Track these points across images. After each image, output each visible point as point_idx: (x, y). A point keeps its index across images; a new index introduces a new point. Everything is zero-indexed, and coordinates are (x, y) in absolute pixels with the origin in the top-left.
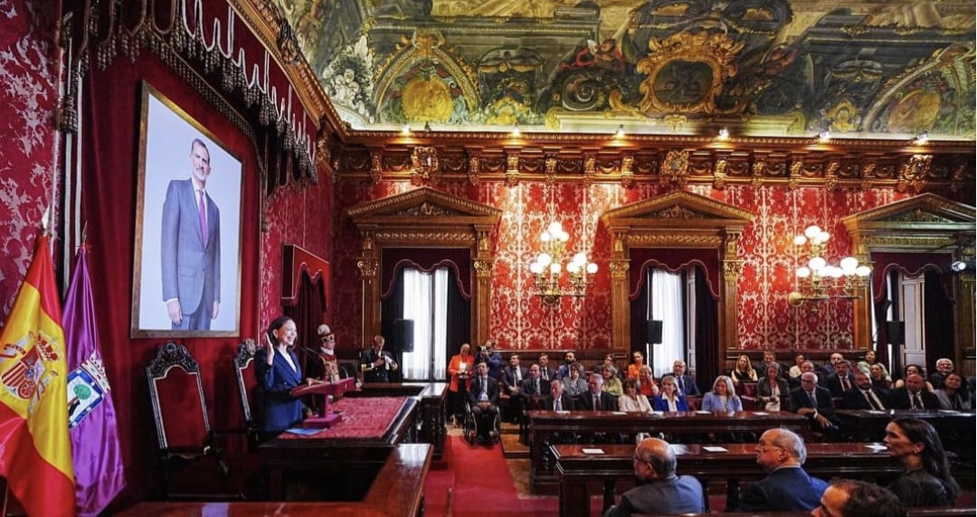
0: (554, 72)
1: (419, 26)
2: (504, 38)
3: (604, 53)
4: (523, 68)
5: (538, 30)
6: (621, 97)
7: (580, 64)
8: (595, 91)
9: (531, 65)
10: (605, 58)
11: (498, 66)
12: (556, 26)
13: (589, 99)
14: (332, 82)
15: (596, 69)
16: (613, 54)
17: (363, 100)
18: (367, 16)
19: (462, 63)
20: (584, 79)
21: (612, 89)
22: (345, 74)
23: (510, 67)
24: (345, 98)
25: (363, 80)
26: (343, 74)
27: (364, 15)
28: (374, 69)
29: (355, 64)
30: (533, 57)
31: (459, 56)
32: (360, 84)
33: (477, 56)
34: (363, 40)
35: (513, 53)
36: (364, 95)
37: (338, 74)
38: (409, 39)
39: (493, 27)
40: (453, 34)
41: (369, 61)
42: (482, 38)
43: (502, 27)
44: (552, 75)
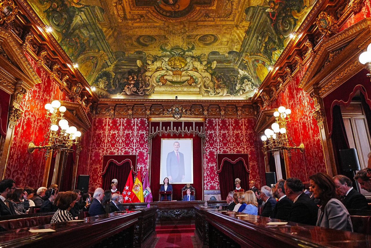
0: (273, 30)
1: (241, 56)
2: (254, 38)
3: (274, 7)
4: (266, 39)
5: (254, 27)
6: (296, 11)
7: (274, 18)
8: (288, 20)
9: (267, 36)
10: (277, 7)
11: (262, 46)
12: (254, 21)
13: (289, 25)
14: (242, 88)
15: (280, 14)
16: (276, 4)
17: (254, 85)
18: (233, 66)
19: (257, 54)
20: (281, 21)
21: (291, 12)
22: (245, 82)
23: (264, 42)
24: (249, 89)
25: (250, 79)
26: (244, 83)
27: (232, 67)
28: (249, 74)
29: (245, 78)
30: (264, 33)
31: (255, 53)
32: (250, 81)
33: (257, 48)
34: (240, 70)
35: (260, 38)
36: (253, 83)
37: (242, 84)
38: (244, 61)
39: (248, 40)
40: (247, 50)
41: (246, 73)
42: (251, 44)
43: (250, 37)
44: (274, 32)
